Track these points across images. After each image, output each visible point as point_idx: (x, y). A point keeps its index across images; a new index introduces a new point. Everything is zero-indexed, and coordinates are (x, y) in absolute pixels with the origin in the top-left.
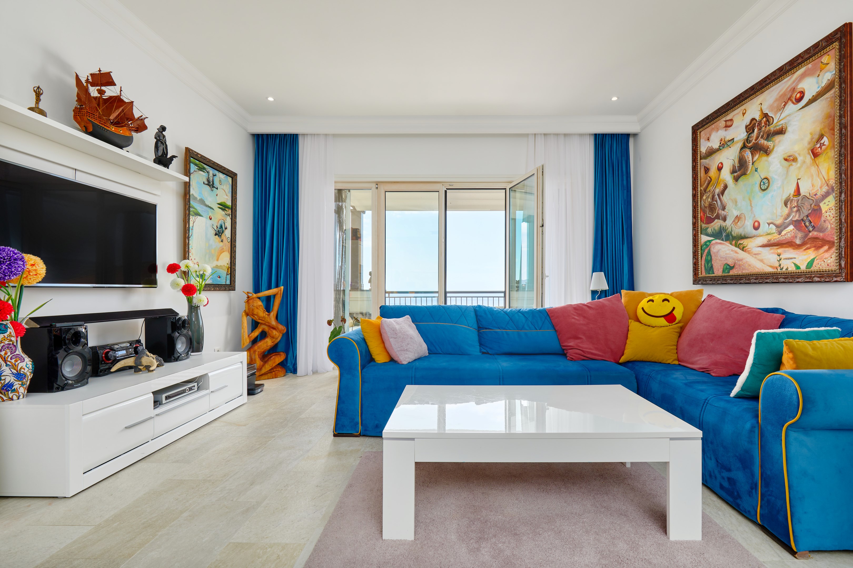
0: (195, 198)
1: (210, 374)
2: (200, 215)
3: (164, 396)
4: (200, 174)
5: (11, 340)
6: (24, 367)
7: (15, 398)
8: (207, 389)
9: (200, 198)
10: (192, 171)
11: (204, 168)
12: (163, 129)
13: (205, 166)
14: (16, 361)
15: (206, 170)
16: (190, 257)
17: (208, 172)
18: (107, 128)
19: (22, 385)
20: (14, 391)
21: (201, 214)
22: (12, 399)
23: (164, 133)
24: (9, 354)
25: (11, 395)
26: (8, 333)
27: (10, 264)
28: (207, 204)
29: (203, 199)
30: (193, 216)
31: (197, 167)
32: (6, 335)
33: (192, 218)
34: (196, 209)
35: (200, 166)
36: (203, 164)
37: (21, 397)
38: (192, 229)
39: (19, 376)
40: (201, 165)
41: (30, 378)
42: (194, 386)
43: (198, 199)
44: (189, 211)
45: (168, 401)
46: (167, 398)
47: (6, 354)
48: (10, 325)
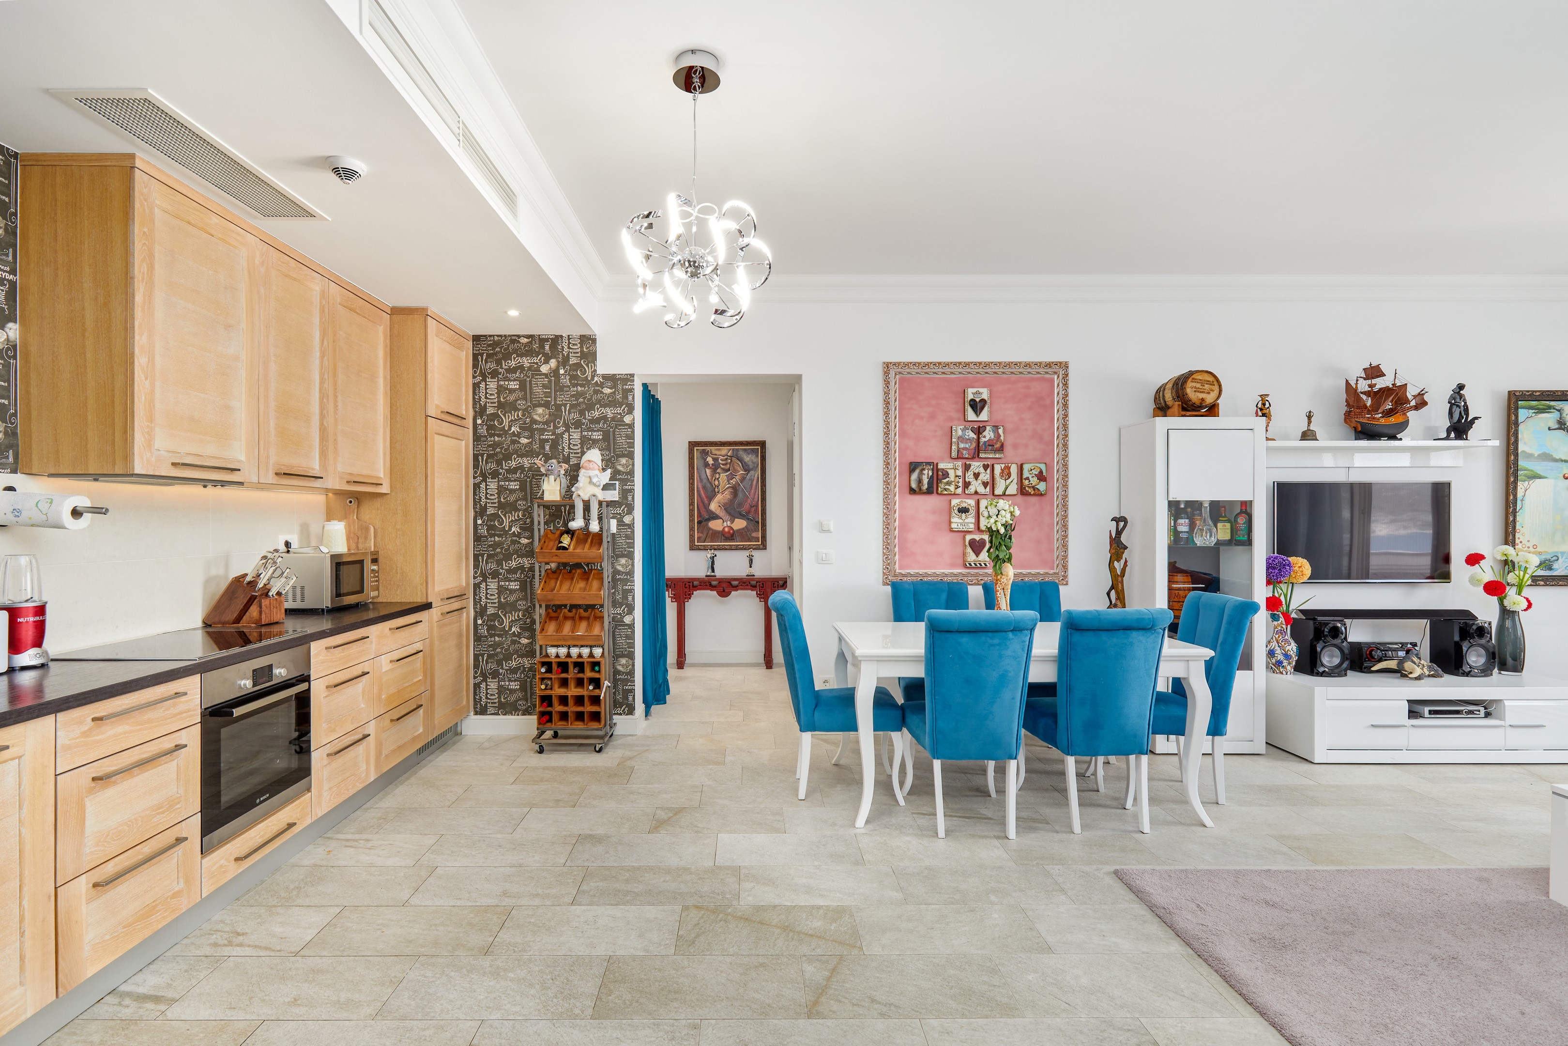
0: (1529, 456)
1: (1507, 703)
2: (1540, 477)
3: (1426, 710)
4: (1541, 418)
5: (1282, 627)
6: (1290, 650)
7: (1284, 672)
8: (1501, 720)
9: (1541, 452)
10: (1520, 419)
11: (1550, 407)
12: (1461, 387)
13: (1552, 403)
14: (1285, 644)
15: (1554, 409)
16: (1519, 538)
17: (1559, 411)
18: (1376, 423)
19: (1289, 664)
20: (1283, 667)
21: (1542, 474)
22: (1282, 673)
23: (1461, 392)
24: (1281, 637)
25: (1281, 670)
26: (1280, 621)
27: (1280, 569)
28: (1558, 458)
29: (1548, 452)
30: (1525, 481)
31: (1534, 411)
32: (1279, 622)
33: (1521, 486)
34: (1532, 471)
35: (1541, 407)
36: (1548, 402)
37: (1289, 673)
38: (1522, 500)
39: (1287, 656)
40: (1543, 405)
41: (1294, 659)
42: (1479, 711)
43: (1536, 456)
44: (1516, 477)
45: (1433, 716)
46: (1430, 712)
47: (1279, 637)
48: (1281, 615)
